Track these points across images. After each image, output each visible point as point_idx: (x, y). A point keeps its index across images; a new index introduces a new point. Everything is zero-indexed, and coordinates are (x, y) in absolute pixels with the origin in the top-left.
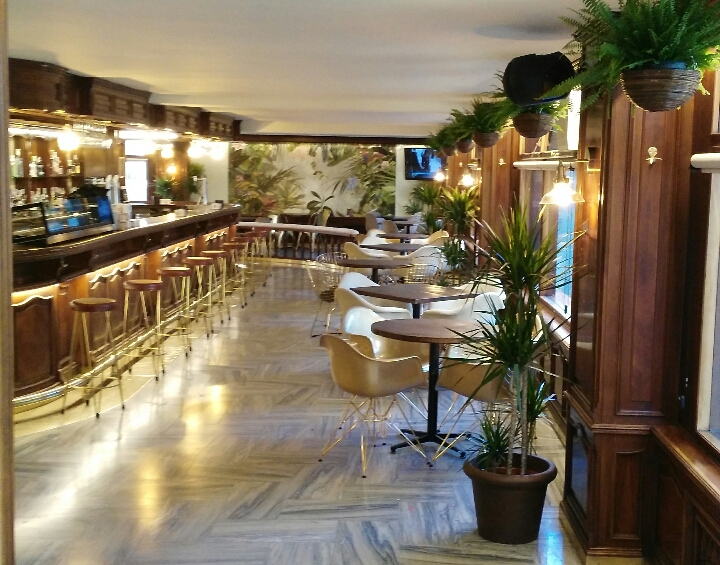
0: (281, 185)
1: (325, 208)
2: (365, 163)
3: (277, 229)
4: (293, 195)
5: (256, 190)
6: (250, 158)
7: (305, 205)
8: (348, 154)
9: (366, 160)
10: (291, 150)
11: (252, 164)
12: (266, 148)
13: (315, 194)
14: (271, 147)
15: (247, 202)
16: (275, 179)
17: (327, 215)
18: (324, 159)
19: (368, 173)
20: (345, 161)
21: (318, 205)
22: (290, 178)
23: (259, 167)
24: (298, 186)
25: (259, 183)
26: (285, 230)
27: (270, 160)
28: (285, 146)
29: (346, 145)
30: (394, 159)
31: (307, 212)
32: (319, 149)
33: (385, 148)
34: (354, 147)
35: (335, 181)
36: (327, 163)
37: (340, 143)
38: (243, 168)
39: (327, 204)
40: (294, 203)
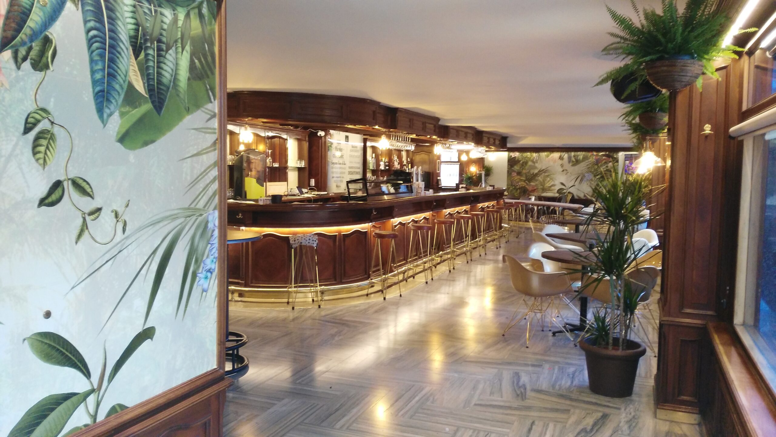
0: (540, 178)
1: (569, 193)
2: (597, 164)
3: (533, 205)
4: (547, 185)
5: (524, 181)
6: (521, 162)
7: (556, 191)
8: (585, 158)
9: (597, 162)
10: (548, 156)
11: (522, 165)
12: (532, 156)
13: (562, 184)
14: (535, 155)
15: (519, 188)
16: (537, 175)
17: (570, 197)
18: (569, 162)
19: (599, 170)
20: (584, 163)
21: (565, 191)
22: (546, 174)
23: (527, 167)
24: (551, 179)
25: (526, 177)
26: (538, 206)
27: (534, 162)
28: (544, 154)
29: (584, 153)
30: (617, 161)
31: (557, 195)
32: (566, 155)
33: (611, 154)
34: (590, 154)
35: (576, 176)
36: (571, 164)
37: (580, 151)
38: (516, 168)
39: (572, 190)
40: (549, 189)
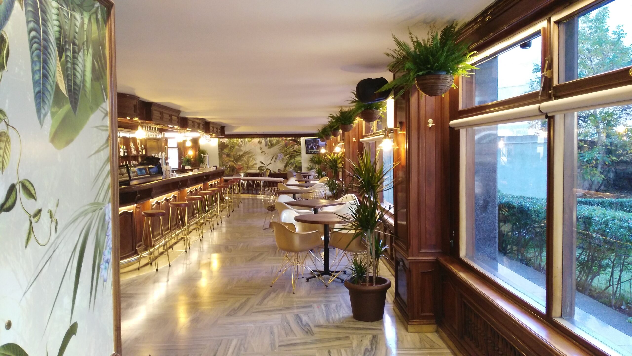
0: (245, 159)
1: (267, 169)
2: (286, 147)
3: (244, 180)
4: (251, 164)
5: (233, 161)
6: (229, 146)
7: (257, 168)
8: (277, 142)
9: (286, 145)
10: (250, 141)
11: (231, 148)
12: (237, 141)
13: (262, 163)
14: (240, 140)
15: (229, 168)
16: (242, 156)
17: (268, 173)
18: (266, 146)
19: (288, 151)
20: (276, 146)
21: (264, 168)
22: (249, 155)
23: (234, 150)
24: (254, 159)
25: (234, 159)
26: (248, 180)
27: (240, 146)
28: (247, 140)
29: (276, 138)
30: (300, 144)
31: (258, 171)
32: (263, 140)
33: (296, 139)
34: (281, 139)
35: (272, 156)
36: (267, 147)
37: (273, 137)
38: (226, 151)
39: (269, 167)
40: (252, 167)
